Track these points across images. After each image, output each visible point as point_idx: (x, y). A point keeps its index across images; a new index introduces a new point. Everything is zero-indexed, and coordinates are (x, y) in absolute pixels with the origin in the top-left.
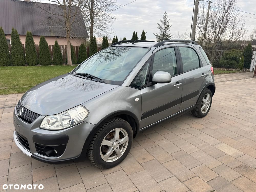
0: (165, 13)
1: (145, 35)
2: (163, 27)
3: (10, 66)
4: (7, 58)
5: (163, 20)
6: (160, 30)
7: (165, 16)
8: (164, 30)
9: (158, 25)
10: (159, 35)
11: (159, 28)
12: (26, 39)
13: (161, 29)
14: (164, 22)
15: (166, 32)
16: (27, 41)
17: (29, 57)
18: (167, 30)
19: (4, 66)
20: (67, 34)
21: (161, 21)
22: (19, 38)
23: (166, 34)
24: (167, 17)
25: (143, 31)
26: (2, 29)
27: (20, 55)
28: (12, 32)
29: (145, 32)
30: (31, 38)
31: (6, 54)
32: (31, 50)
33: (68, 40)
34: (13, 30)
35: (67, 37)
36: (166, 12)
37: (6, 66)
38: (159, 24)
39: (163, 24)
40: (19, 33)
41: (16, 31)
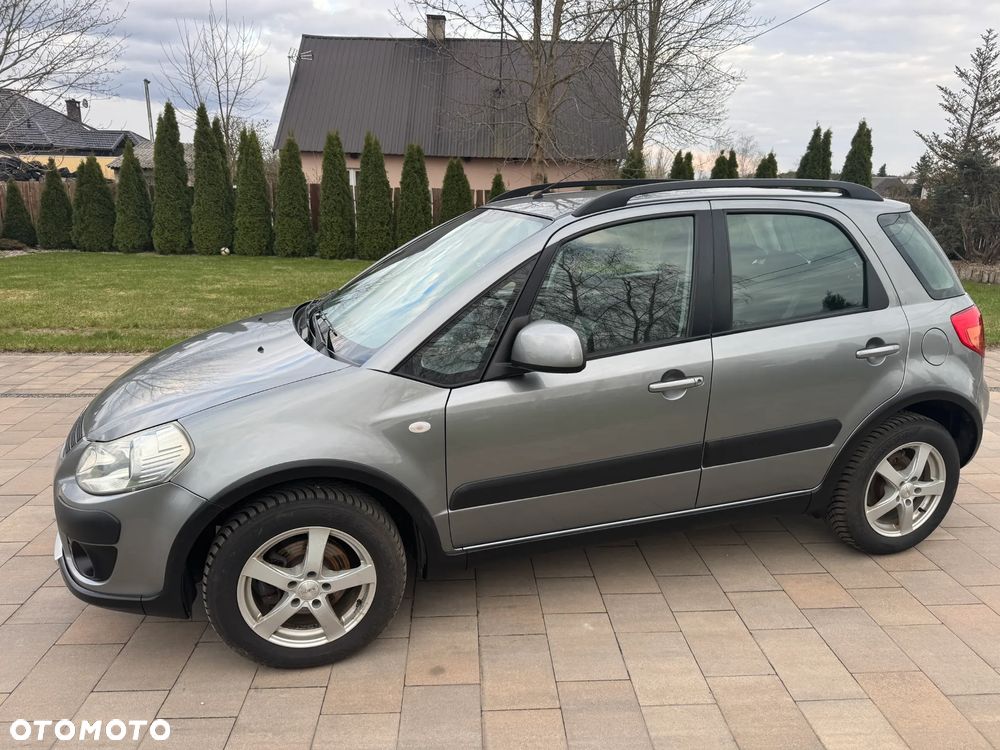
0: (987, 34)
1: (870, 142)
2: (968, 101)
3: (352, 258)
4: (343, 232)
5: (972, 70)
6: (951, 117)
7: (983, 49)
8: (973, 116)
9: (942, 93)
10: (945, 139)
11: (946, 107)
12: (404, 168)
13: (955, 112)
14: (979, 79)
15: (981, 124)
16: (405, 175)
17: (405, 232)
18: (990, 115)
19: (332, 258)
20: (533, 149)
21: (962, 75)
22: (382, 166)
23: (982, 134)
24: (993, 54)
25: (863, 126)
26: (338, 139)
27: (382, 223)
28: (366, 147)
29: (869, 126)
30: (417, 165)
31: (340, 219)
32: (416, 207)
33: (535, 172)
34: (368, 139)
35: (534, 160)
36: (994, 33)
37: (339, 259)
38: (950, 88)
39: (969, 89)
40: (384, 150)
41: (377, 143)
